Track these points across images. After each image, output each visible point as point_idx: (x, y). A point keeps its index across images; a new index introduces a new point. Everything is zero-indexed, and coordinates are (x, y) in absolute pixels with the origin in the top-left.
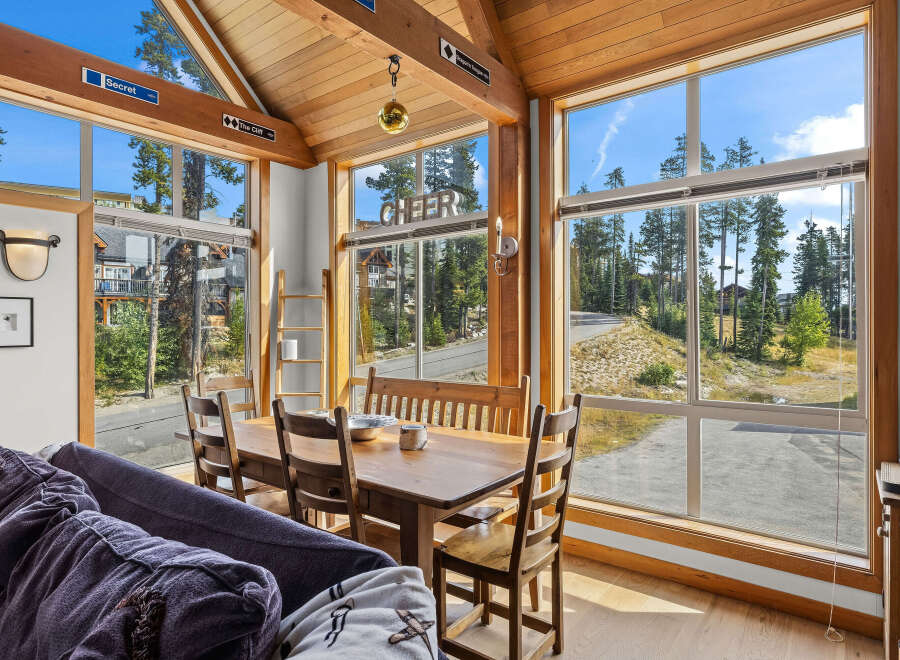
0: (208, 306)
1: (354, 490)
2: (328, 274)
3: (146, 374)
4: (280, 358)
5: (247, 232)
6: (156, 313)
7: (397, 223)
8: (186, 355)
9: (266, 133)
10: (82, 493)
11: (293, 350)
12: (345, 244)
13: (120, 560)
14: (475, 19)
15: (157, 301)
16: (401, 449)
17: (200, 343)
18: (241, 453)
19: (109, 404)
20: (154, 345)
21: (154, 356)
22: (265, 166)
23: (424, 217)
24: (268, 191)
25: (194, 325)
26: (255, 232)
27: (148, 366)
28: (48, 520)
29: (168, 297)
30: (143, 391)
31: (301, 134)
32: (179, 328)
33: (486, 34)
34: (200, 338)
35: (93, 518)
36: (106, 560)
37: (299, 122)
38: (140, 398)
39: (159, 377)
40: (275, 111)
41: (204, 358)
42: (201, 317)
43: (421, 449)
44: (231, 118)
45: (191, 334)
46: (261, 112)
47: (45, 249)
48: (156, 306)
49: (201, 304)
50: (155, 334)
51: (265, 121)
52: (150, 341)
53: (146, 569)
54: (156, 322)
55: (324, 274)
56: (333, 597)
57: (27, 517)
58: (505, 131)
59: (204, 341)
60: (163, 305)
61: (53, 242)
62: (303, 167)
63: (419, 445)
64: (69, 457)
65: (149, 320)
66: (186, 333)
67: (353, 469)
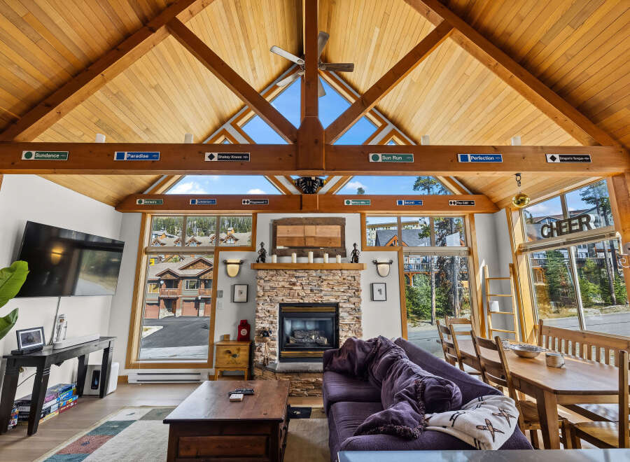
0: (461, 276)
1: (509, 376)
2: (512, 266)
3: (431, 312)
4: (489, 311)
5: (466, 249)
6: (434, 280)
7: (552, 236)
8: (451, 303)
9: (470, 203)
10: (404, 354)
11: (496, 306)
12: (522, 250)
13: (414, 373)
14: (574, 131)
15: (434, 274)
16: (547, 366)
17: (458, 297)
18: (462, 353)
19: (415, 326)
20: (434, 297)
21: (434, 302)
22: (472, 216)
23: (571, 231)
24: (474, 228)
25: (454, 287)
26: (469, 248)
27: (432, 307)
28: (395, 359)
29: (440, 272)
30: (430, 321)
31: (489, 198)
32: (446, 288)
33: (585, 135)
34: (458, 294)
35: (406, 361)
36: (411, 373)
37: (487, 193)
38: (430, 324)
39: (438, 314)
40: (475, 192)
41: (461, 306)
42: (458, 282)
43: (560, 368)
44: (453, 201)
45: (453, 291)
46: (468, 194)
47: (388, 265)
48: (433, 277)
49: (457, 275)
50: (434, 291)
51: (471, 197)
52: (432, 295)
53: (421, 377)
54: (434, 284)
55: (510, 266)
56: (479, 401)
57: (390, 357)
58: (615, 178)
59: (460, 295)
60: (437, 276)
61: (391, 263)
62: (493, 213)
63: (558, 365)
64: (399, 342)
65: (431, 284)
66: (450, 290)
67: (507, 366)
